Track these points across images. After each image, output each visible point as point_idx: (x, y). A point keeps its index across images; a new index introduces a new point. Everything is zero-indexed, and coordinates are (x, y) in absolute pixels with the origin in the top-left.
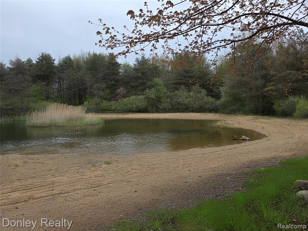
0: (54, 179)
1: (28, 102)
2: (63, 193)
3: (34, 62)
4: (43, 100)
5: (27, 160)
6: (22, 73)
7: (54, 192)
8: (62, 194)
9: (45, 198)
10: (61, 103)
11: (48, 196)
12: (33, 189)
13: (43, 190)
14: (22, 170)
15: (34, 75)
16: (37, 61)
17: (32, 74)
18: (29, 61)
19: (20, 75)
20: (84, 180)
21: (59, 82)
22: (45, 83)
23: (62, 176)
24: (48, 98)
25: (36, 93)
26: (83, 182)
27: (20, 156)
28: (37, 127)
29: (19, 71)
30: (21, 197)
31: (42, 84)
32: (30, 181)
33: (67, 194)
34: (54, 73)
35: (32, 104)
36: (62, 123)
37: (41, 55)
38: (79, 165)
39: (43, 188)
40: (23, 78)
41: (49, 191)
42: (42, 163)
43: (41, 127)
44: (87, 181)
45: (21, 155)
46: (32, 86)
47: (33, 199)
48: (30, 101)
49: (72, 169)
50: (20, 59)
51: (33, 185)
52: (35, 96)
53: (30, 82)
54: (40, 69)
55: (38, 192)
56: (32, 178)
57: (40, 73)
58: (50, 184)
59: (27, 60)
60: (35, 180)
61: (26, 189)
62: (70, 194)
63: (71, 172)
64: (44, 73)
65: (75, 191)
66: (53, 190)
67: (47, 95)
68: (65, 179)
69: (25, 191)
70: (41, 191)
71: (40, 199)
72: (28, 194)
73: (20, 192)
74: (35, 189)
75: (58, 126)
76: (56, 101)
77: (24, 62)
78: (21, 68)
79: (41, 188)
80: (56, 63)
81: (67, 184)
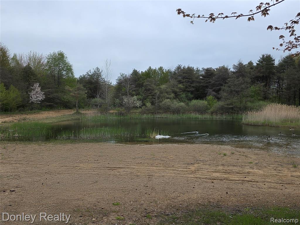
0: (250, 170)
1: (246, 102)
2: (253, 182)
3: (255, 64)
4: (261, 100)
5: (234, 152)
6: (243, 76)
7: (246, 179)
8: (251, 182)
9: (236, 181)
10: (279, 103)
11: (239, 180)
12: (230, 174)
13: (238, 176)
14: (228, 159)
15: (253, 77)
16: (257, 64)
17: (252, 76)
18: (250, 63)
19: (240, 78)
20: (279, 176)
21: (278, 82)
22: (263, 84)
23: (260, 169)
24: (265, 98)
25: (253, 94)
26: (276, 178)
27: (230, 148)
28: (251, 125)
29: (241, 73)
30: (219, 176)
31: (260, 84)
32: (231, 168)
33: (256, 183)
34: (274, 74)
35: (249, 104)
36: (276, 123)
37: (261, 57)
38: (280, 164)
39: (238, 174)
40: (243, 80)
41: (243, 177)
42: (246, 156)
43: (255, 125)
44: (281, 178)
45: (232, 147)
46: (250, 87)
47: (227, 180)
48: (248, 101)
49: (271, 166)
50: (242, 63)
51: (231, 171)
52: (252, 97)
53: (249, 83)
54: (260, 70)
55: (234, 176)
56: (234, 166)
57: (259, 74)
58: (245, 173)
59: (249, 63)
60: (235, 168)
61: (226, 172)
62: (258, 183)
63: (269, 168)
64: (264, 74)
65: (264, 182)
66: (245, 177)
67: (264, 96)
68: (261, 172)
69: (224, 174)
70: (236, 176)
71: (232, 181)
72: (225, 176)
73: (220, 173)
74: (232, 174)
75: (271, 126)
76: (273, 102)
77: (245, 65)
78: (242, 71)
79: (237, 174)
80: (276, 63)
81: (260, 176)
